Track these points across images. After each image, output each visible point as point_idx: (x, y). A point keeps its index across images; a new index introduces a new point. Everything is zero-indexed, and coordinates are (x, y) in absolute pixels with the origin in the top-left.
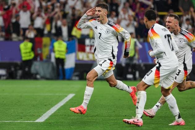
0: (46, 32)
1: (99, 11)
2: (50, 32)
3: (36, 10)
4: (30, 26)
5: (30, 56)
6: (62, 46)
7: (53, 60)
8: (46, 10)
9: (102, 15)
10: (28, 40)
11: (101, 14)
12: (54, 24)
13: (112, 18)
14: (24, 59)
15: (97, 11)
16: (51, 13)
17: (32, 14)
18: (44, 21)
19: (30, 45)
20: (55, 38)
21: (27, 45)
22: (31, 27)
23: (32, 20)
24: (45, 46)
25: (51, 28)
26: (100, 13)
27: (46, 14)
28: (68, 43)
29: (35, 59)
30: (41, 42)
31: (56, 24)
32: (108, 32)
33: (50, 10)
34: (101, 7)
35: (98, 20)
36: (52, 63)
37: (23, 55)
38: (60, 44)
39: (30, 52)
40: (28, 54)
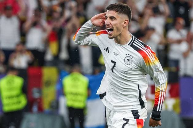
0: (49, 57)
1: (112, 18)
2: (56, 57)
3: (31, 14)
4: (18, 45)
5: (19, 102)
6: (79, 83)
7: (63, 111)
8: (51, 14)
9: (118, 26)
10: (15, 73)
11: (115, 25)
12: (64, 42)
13: (178, 30)
14: (6, 108)
15: (108, 18)
16: (58, 19)
17: (22, 22)
18: (45, 35)
19: (18, 82)
20: (67, 68)
21: (13, 81)
22: (20, 47)
23: (23, 34)
24: (48, 84)
25: (59, 50)
26: (113, 22)
27: (49, 22)
28: (91, 78)
29: (28, 108)
30: (39, 76)
31: (69, 41)
32: (128, 60)
33: (56, 15)
34: (117, 11)
35: (110, 35)
36: (62, 118)
37: (5, 101)
38: (75, 79)
39: (18, 96)
40: (15, 100)
